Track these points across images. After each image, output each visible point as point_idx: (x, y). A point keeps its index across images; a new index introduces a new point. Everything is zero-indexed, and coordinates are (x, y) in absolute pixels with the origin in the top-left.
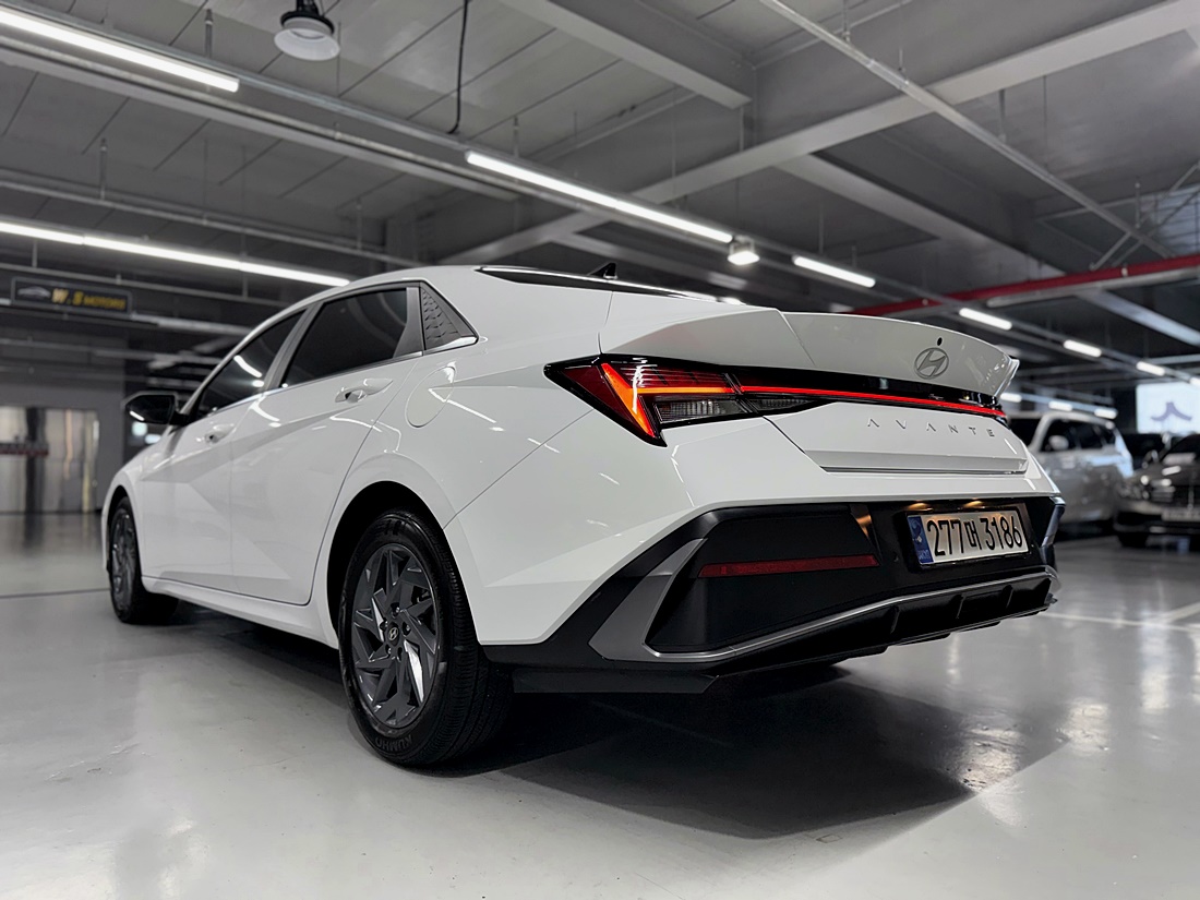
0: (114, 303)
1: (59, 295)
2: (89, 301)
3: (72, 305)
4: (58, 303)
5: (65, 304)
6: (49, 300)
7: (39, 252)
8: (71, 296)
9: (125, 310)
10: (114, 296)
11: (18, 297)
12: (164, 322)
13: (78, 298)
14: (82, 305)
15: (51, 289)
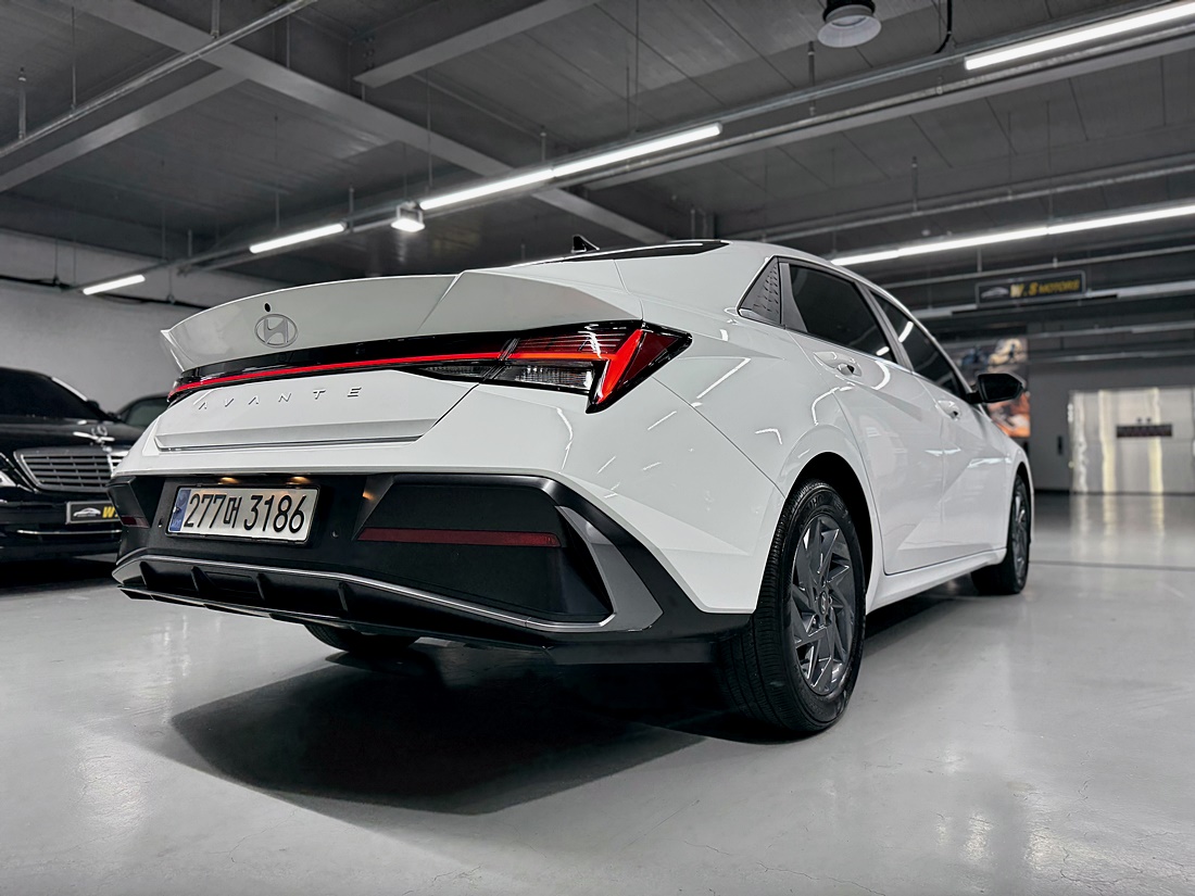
0: (1068, 285)
1: (1016, 291)
2: (1043, 289)
3: (1029, 296)
4: (1016, 298)
5: (1022, 297)
6: (1008, 297)
7: (983, 257)
8: (1027, 289)
9: (1080, 290)
10: (1066, 279)
11: (983, 300)
12: (1123, 293)
13: (1033, 288)
14: (1038, 295)
15: (1008, 287)
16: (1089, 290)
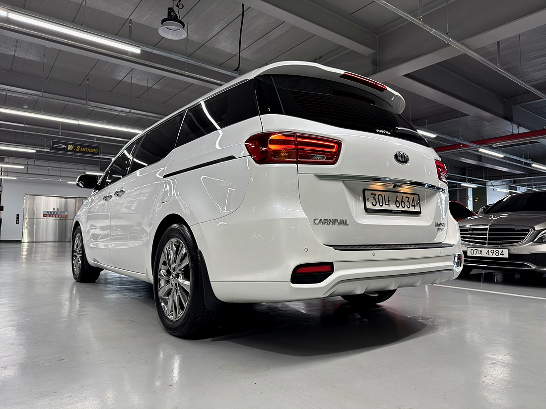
0: (93, 150)
1: (70, 147)
2: (84, 149)
3: (75, 151)
5: (72, 151)
6: (66, 149)
7: (62, 128)
8: (75, 148)
9: (98, 154)
11: (53, 148)
13: (78, 147)
15: (67, 145)
16: (101, 155)
